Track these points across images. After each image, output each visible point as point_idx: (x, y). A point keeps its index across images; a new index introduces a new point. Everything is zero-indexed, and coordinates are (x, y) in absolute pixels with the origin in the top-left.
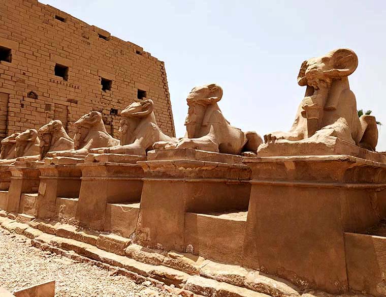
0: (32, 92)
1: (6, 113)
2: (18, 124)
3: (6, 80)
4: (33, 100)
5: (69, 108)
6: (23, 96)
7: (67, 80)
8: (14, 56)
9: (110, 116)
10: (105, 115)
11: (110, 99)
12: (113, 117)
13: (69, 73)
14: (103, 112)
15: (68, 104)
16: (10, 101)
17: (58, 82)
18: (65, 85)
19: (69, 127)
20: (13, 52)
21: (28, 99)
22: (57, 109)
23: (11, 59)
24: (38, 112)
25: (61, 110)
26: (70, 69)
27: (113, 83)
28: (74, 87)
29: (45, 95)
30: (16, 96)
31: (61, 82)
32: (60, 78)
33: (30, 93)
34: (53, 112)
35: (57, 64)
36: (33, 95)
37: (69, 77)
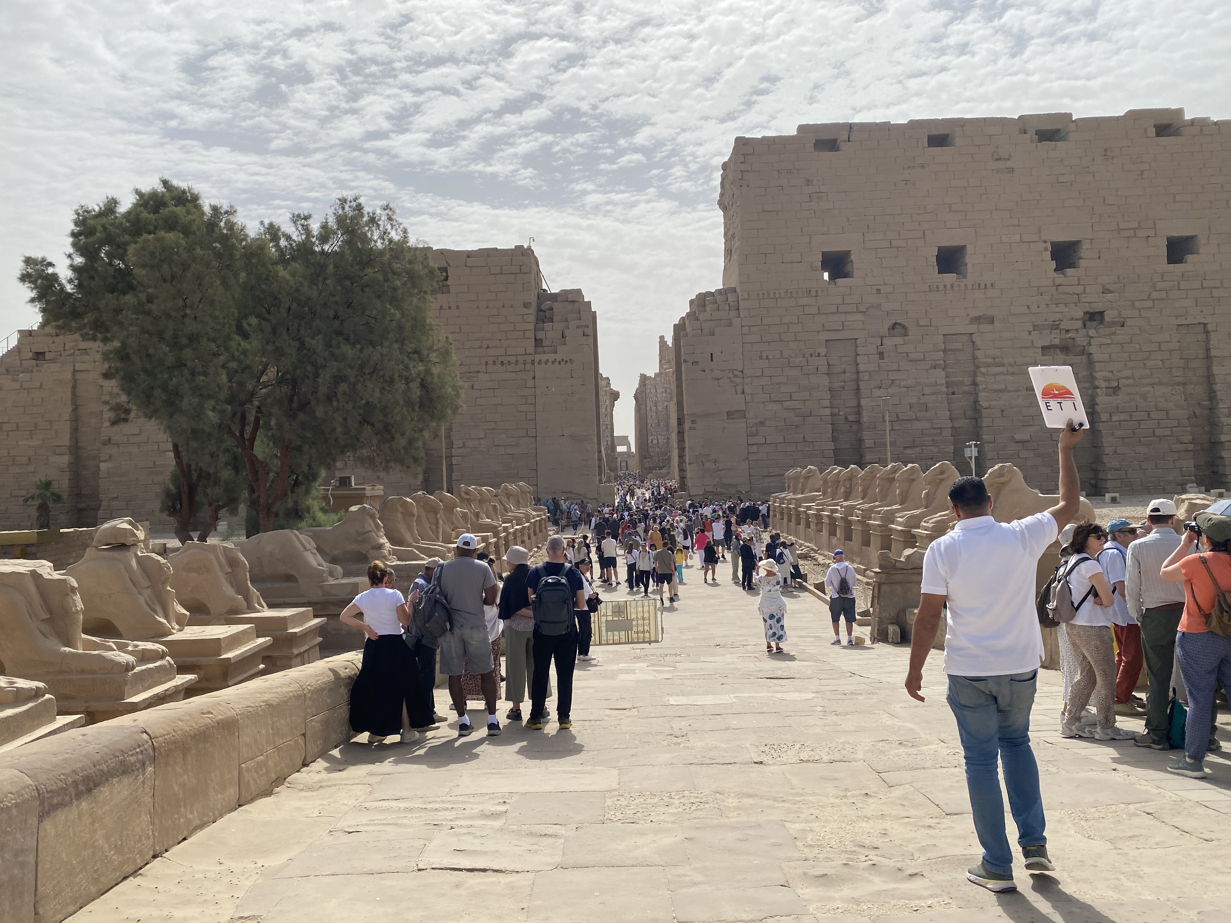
0: (896, 323)
1: (855, 376)
2: (877, 393)
3: (849, 313)
4: (898, 340)
5: (975, 338)
6: (882, 337)
7: (965, 277)
8: (856, 263)
9: (1083, 332)
10: (1067, 331)
11: (1080, 289)
12: (1092, 332)
13: (969, 259)
14: (1061, 327)
15: (973, 328)
16: (859, 353)
17: (945, 286)
18: (963, 288)
19: (979, 379)
20: (853, 257)
21: (889, 341)
22: (949, 346)
23: (852, 268)
24: (911, 361)
25: (959, 345)
26: (970, 250)
27: (1086, 245)
28: (982, 286)
29: (922, 322)
30: (869, 340)
31: (952, 286)
32: (950, 278)
33: (894, 326)
34: (941, 353)
35: (940, 249)
36: (898, 330)
37: (970, 269)
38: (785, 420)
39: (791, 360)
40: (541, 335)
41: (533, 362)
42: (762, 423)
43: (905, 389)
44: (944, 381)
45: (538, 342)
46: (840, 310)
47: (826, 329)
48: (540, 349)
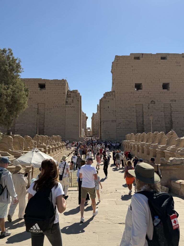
0: (152, 101)
1: (142, 113)
2: (148, 117)
3: (141, 98)
4: (153, 105)
5: (171, 105)
6: (149, 104)
8: (143, 86)
13: (170, 86)
15: (171, 103)
16: (144, 107)
17: (164, 92)
18: (168, 93)
19: (172, 115)
20: (143, 85)
21: (151, 105)
22: (165, 107)
23: (142, 88)
24: (156, 110)
25: (168, 107)
26: (170, 84)
28: (173, 93)
29: (159, 101)
30: (146, 104)
31: (166, 92)
32: (166, 90)
33: (152, 102)
34: (163, 108)
35: (163, 83)
36: (153, 102)
37: (170, 88)
38: (125, 123)
39: (127, 109)
40: (67, 100)
41: (65, 107)
42: (120, 123)
43: (154, 117)
44: (164, 115)
45: (67, 102)
46: (139, 97)
47: (136, 101)
48: (67, 104)
